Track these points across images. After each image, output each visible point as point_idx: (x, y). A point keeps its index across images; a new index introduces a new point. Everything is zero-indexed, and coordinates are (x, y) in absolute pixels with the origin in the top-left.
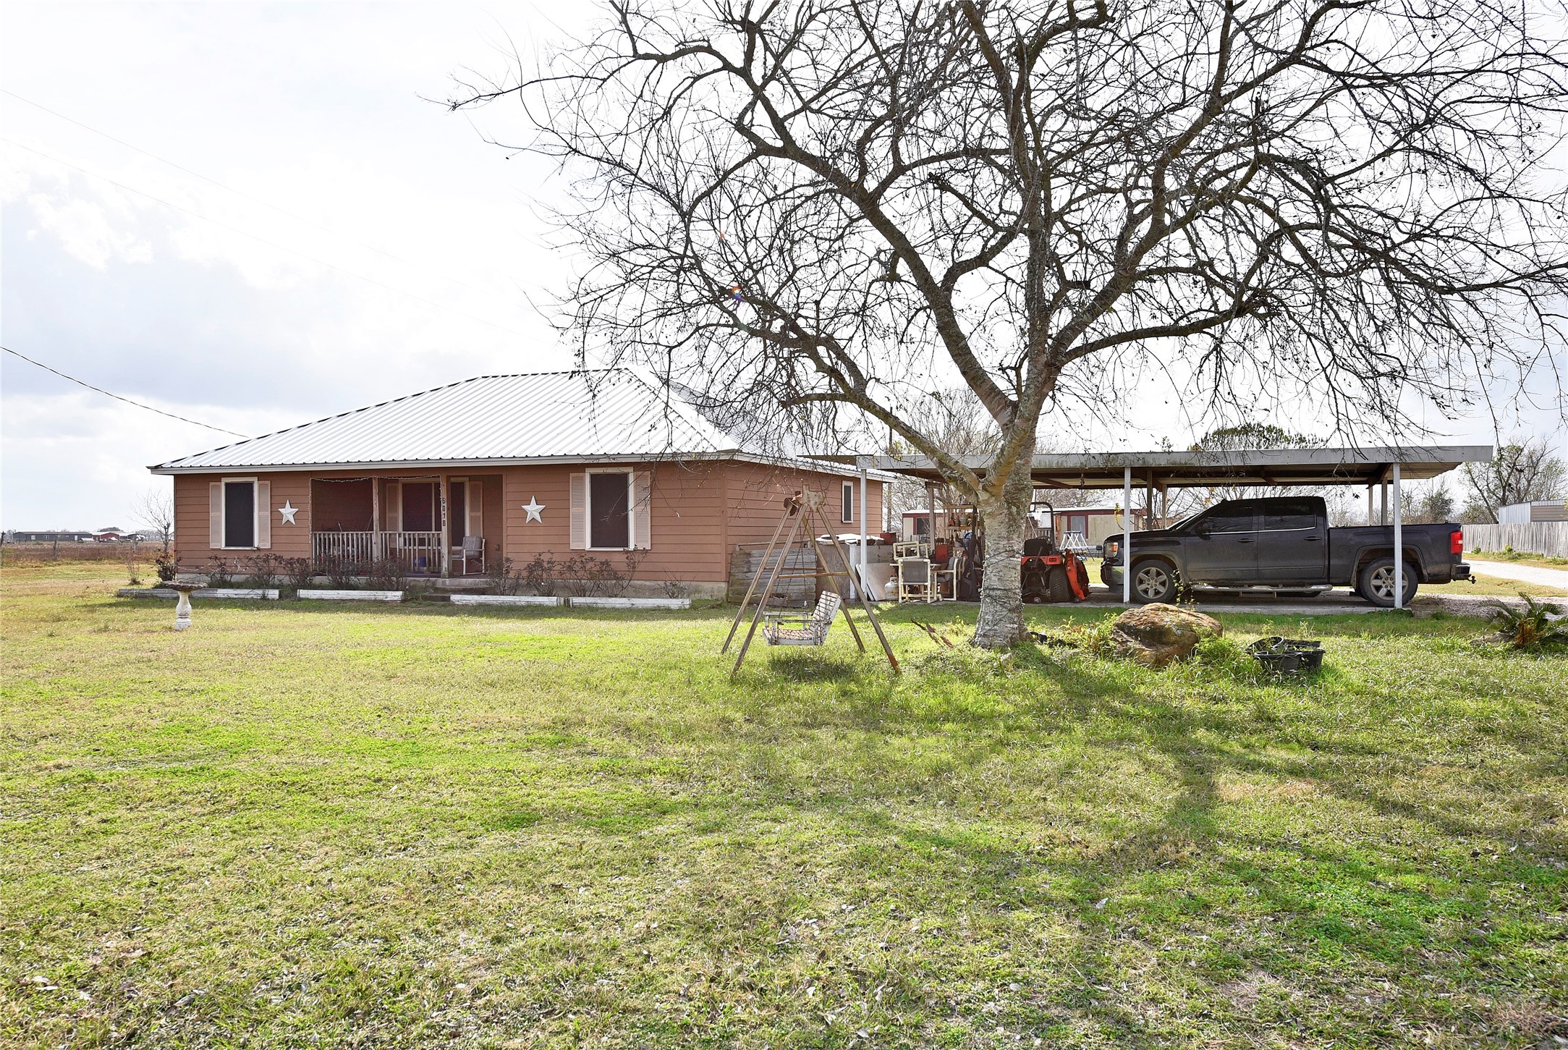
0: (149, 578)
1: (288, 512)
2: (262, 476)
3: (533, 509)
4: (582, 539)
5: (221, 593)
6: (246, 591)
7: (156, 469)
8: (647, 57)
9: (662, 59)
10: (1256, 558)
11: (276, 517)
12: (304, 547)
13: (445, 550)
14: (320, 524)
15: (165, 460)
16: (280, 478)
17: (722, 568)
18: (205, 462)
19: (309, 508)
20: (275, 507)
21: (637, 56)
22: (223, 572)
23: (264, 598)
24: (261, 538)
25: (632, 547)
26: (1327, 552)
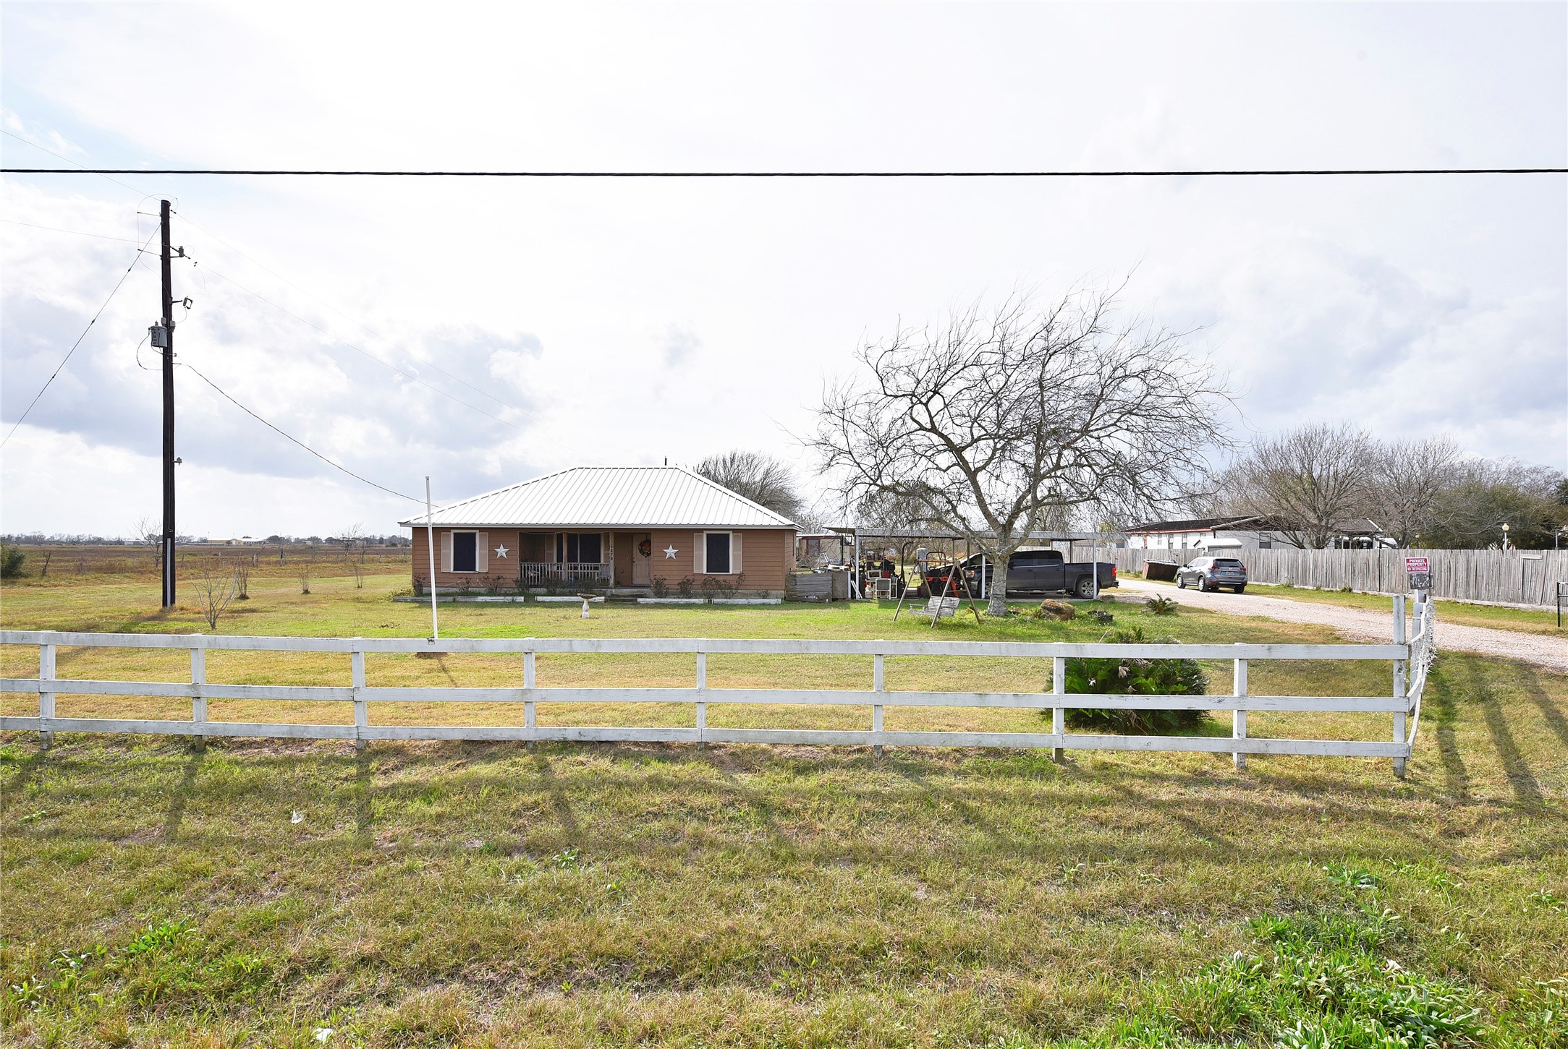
1: (502, 551)
2: (483, 530)
3: (671, 552)
4: (702, 566)
6: (502, 598)
11: (492, 554)
12: (513, 571)
13: (611, 573)
15: (411, 519)
17: (783, 583)
19: (518, 549)
20: (492, 548)
23: (513, 601)
24: (480, 566)
25: (731, 572)
26: (1065, 576)
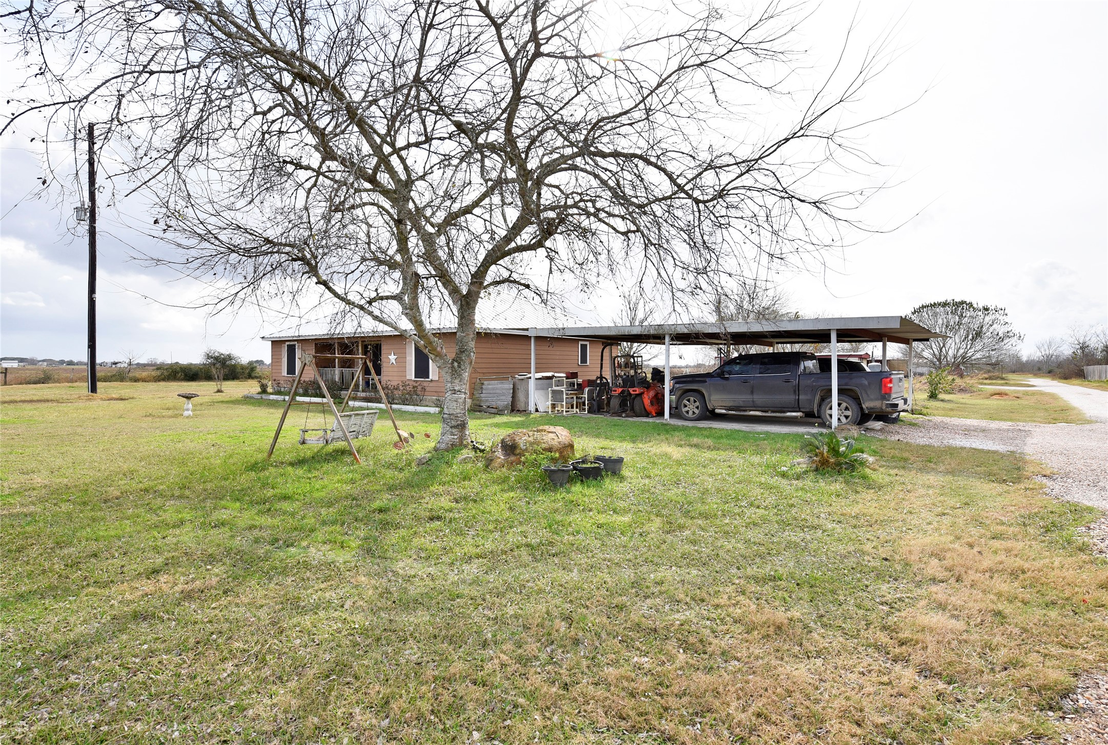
2: (298, 342)
3: (392, 358)
4: (411, 372)
7: (264, 338)
10: (752, 393)
13: (361, 378)
15: (267, 335)
18: (280, 334)
25: (430, 378)
26: (797, 390)
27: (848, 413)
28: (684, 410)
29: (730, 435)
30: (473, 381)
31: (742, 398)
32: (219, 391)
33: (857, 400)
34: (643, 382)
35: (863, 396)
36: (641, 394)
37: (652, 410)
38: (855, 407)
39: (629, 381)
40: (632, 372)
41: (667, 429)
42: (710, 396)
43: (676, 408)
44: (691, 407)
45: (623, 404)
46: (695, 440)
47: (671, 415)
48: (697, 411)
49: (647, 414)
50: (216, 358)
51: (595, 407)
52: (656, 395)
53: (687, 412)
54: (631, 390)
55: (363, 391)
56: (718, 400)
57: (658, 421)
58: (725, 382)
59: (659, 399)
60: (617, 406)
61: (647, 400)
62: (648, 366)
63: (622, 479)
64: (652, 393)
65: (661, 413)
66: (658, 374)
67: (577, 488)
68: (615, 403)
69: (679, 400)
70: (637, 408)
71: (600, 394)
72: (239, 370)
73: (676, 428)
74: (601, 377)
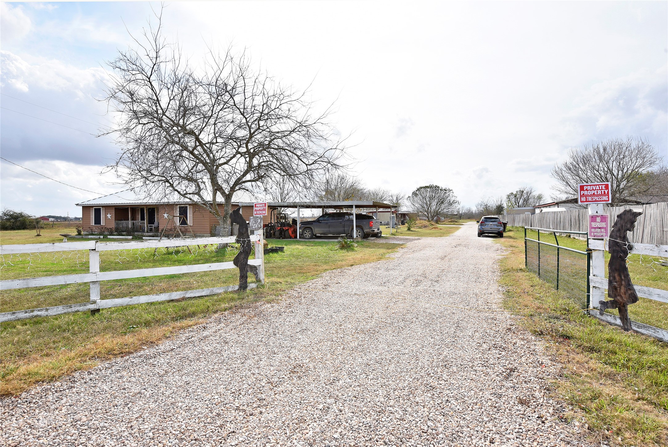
0: (74, 233)
1: (109, 216)
2: (103, 206)
3: (166, 215)
4: (177, 223)
5: (90, 237)
6: (96, 236)
7: (77, 205)
8: (141, 124)
9: (144, 124)
10: (329, 228)
11: (106, 217)
12: (112, 225)
13: (146, 226)
14: (116, 219)
15: (80, 203)
16: (107, 207)
17: (209, 230)
18: (89, 203)
19: (114, 215)
20: (106, 214)
21: (139, 124)
22: (92, 231)
23: (100, 238)
24: (103, 223)
25: (188, 225)
26: (344, 227)
27: (360, 234)
28: (305, 235)
29: (320, 243)
30: (211, 226)
31: (326, 230)
32: (38, 235)
33: (362, 229)
34: (289, 225)
35: (364, 228)
36: (288, 229)
37: (293, 236)
38: (361, 231)
39: (283, 224)
40: (284, 221)
41: (298, 242)
42: (314, 229)
43: (302, 235)
44: (308, 234)
45: (281, 234)
46: (308, 244)
47: (300, 237)
48: (310, 235)
49: (291, 238)
50: (11, 215)
51: (269, 235)
52: (294, 229)
53: (306, 236)
54: (284, 228)
55: (147, 232)
56: (317, 231)
57: (295, 240)
58: (320, 224)
59: (295, 231)
60: (278, 235)
61: (290, 232)
62: (290, 217)
63: (284, 252)
64: (292, 229)
65: (296, 237)
66: (294, 221)
67: (271, 254)
68: (277, 233)
69: (303, 231)
70: (286, 235)
71: (270, 230)
72: (28, 223)
73: (301, 241)
74: (271, 223)
